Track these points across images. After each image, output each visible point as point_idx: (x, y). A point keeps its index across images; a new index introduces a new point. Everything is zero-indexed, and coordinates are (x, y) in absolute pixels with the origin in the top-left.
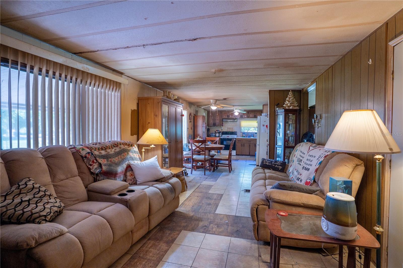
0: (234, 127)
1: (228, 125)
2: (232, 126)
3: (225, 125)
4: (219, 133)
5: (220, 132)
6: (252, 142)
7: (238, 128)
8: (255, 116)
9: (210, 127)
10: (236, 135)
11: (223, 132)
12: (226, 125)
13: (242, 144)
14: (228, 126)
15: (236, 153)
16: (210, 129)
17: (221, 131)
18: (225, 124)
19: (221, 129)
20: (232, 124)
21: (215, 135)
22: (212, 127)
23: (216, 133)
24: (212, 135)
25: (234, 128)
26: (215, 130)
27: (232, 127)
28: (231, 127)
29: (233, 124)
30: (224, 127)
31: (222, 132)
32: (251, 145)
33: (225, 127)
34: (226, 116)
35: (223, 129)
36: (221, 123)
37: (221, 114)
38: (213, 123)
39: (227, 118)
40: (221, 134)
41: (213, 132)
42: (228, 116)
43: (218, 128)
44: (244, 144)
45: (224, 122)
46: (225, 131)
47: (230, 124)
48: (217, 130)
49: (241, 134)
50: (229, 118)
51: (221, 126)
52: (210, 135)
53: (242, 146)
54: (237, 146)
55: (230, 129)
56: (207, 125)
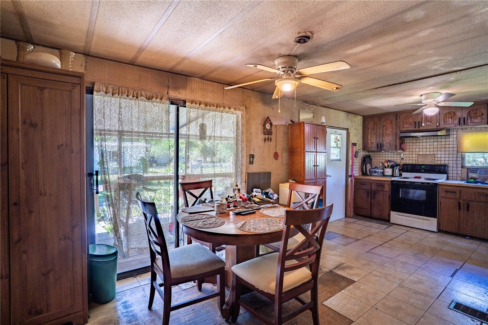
0: (439, 153)
1: (421, 147)
2: (432, 150)
3: (411, 147)
4: (392, 167)
7: (451, 155)
10: (446, 176)
11: (404, 165)
12: (414, 147)
14: (421, 150)
15: (439, 224)
16: (373, 158)
17: (398, 162)
18: (410, 144)
19: (399, 158)
20: (432, 143)
21: (383, 173)
22: (376, 153)
23: (386, 168)
24: (375, 172)
25: (439, 156)
26: (381, 161)
27: (432, 153)
28: (428, 153)
30: (407, 153)
31: (402, 164)
33: (410, 153)
34: (410, 124)
35: (405, 159)
36: (397, 143)
37: (396, 121)
38: (377, 143)
39: (414, 129)
40: (400, 170)
41: (378, 164)
42: (415, 123)
43: (390, 155)
44: (468, 204)
45: (405, 141)
46: (411, 162)
47: (425, 144)
48: (388, 161)
49: (462, 173)
50: (419, 128)
51: (400, 150)
52: (371, 172)
53: (460, 209)
54: (442, 205)
55: (426, 156)
56: (362, 149)
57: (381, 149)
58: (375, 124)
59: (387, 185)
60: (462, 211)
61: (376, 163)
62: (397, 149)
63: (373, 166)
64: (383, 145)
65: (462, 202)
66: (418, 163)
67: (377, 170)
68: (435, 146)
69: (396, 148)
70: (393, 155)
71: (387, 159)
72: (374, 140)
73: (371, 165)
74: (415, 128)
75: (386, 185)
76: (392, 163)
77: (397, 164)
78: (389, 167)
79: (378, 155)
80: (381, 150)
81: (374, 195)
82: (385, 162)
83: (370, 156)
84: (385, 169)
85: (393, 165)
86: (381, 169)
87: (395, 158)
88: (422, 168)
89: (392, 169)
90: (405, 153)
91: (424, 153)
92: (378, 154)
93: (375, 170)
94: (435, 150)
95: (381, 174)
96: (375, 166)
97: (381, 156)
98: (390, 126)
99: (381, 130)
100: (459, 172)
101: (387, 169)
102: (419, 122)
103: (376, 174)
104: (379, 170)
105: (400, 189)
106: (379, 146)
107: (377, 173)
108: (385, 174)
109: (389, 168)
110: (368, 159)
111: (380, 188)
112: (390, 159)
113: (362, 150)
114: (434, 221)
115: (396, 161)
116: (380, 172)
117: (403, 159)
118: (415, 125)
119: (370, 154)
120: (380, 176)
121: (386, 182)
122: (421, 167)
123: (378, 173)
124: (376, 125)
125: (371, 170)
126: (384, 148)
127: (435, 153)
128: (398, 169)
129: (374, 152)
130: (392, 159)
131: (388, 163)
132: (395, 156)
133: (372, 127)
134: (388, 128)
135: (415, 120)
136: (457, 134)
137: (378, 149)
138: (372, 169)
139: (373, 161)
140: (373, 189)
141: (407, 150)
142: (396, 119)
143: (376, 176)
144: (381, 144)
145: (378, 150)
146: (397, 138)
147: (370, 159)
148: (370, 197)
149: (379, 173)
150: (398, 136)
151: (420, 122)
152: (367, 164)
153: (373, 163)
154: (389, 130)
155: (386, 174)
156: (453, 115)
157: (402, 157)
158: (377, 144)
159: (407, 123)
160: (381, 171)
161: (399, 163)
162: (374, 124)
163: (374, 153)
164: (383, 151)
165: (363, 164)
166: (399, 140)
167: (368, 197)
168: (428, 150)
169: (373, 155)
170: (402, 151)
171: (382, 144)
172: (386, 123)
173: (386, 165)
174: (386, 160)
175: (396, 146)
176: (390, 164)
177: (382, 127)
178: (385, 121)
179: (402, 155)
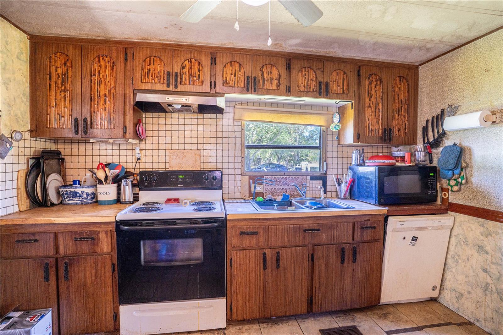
0: (207, 147)
1: (175, 134)
2: (194, 140)
3: (156, 133)
4: (117, 180)
5: (127, 175)
6: (324, 237)
7: (225, 153)
8: (323, 87)
9: (68, 146)
10: (220, 191)
11: (142, 173)
12: (162, 134)
13: (264, 254)
14: (175, 140)
15: (230, 309)
16: (68, 159)
17: (130, 167)
18: (156, 127)
19: (130, 159)
20: (194, 128)
21: (94, 195)
22: (75, 146)
23: (100, 182)
24: (75, 195)
25: (206, 153)
26: (89, 166)
27: (194, 147)
28: (188, 147)
29: (201, 128)
30: (149, 146)
31: (137, 171)
32: (319, 254)
33: (155, 146)
34: (157, 77)
35: (143, 159)
36: (128, 121)
37: (125, 64)
38: (75, 116)
39: (165, 88)
40: (134, 186)
41: (82, 172)
42: (169, 74)
43: (109, 152)
44: (278, 253)
45: (144, 119)
46: (155, 167)
47: (181, 128)
48: (107, 165)
49: (242, 186)
50: (176, 87)
51: (135, 139)
52: (63, 194)
53: (265, 267)
54: (235, 265)
55: (185, 154)
56: (31, 131)
57: (86, 132)
58: (68, 64)
59: (104, 235)
60: (269, 270)
61: (75, 172)
62: (128, 135)
63: (69, 179)
64: (91, 123)
65: (268, 252)
66: (171, 169)
67: (79, 190)
68: (201, 134)
69: (125, 133)
70: (116, 152)
71: (103, 160)
72: (65, 107)
73: (64, 176)
74: (168, 86)
75: (102, 236)
76: (117, 171)
77: (126, 173)
78: (108, 181)
79: (82, 152)
80: (87, 136)
81: (66, 271)
82: (98, 168)
83: (58, 153)
84: (98, 185)
85: (118, 175)
86: (88, 187)
87: (123, 159)
88: (180, 180)
89: (116, 185)
90: (143, 146)
91: (181, 147)
92: (81, 147)
93: (72, 190)
94: (201, 140)
95: (89, 198)
96: (76, 178)
97: (89, 152)
98: (111, 75)
99: (87, 82)
100: (239, 184)
101: (105, 185)
102: (176, 73)
103: (76, 200)
104: (83, 190)
105: (142, 243)
106: (81, 127)
107: (77, 198)
108: (99, 199)
109: (109, 184)
110: (51, 162)
111: (85, 247)
112: (109, 160)
113: (27, 135)
114: (220, 304)
115: (124, 165)
116: (88, 194)
117: (139, 159)
118: (168, 79)
119: (60, 147)
120: (86, 204)
121: (103, 226)
122: (177, 179)
123: (80, 196)
124: (72, 67)
125: (60, 190)
126: (95, 131)
127: (200, 147)
128: (130, 183)
129: (71, 141)
130: (116, 160)
131: (107, 169)
132: (123, 152)
133: (59, 71)
134: (106, 79)
135: (168, 69)
136: (234, 113)
137: (77, 132)
138: (66, 186)
139: (68, 165)
140: (62, 251)
141: (149, 140)
142: (126, 59)
143: (77, 204)
144: (85, 120)
145: (79, 136)
146: (128, 108)
147: (59, 159)
148: (53, 279)
149: (85, 196)
150: (130, 102)
151: (179, 74)
152: (48, 176)
153: (68, 172)
154: (108, 84)
155: (101, 198)
156: (237, 68)
157: (138, 156)
158: (76, 120)
159: (151, 72)
160: (90, 191)
161: (132, 171)
162: (65, 64)
163: (70, 147)
164: (91, 140)
165: (32, 176)
166: (132, 112)
167: (47, 279)
168: (188, 140)
169: (68, 152)
170: (137, 142)
171: (89, 120)
172: (100, 66)
173: (101, 175)
174: (101, 164)
175: (125, 127)
176: (111, 173)
177: (89, 77)
178: (97, 60)
179: (138, 151)
